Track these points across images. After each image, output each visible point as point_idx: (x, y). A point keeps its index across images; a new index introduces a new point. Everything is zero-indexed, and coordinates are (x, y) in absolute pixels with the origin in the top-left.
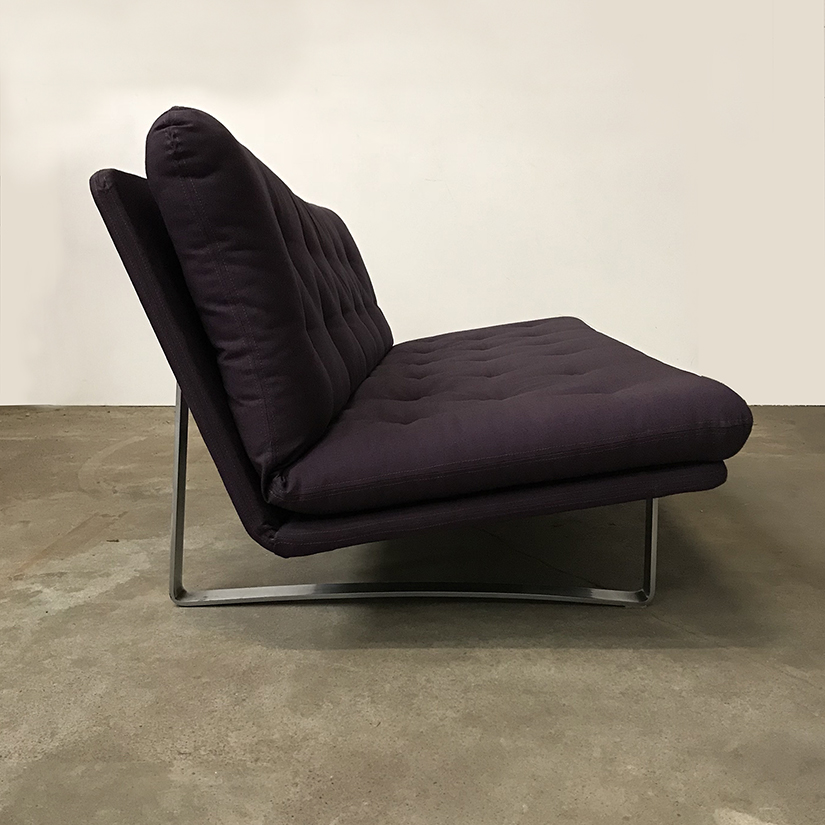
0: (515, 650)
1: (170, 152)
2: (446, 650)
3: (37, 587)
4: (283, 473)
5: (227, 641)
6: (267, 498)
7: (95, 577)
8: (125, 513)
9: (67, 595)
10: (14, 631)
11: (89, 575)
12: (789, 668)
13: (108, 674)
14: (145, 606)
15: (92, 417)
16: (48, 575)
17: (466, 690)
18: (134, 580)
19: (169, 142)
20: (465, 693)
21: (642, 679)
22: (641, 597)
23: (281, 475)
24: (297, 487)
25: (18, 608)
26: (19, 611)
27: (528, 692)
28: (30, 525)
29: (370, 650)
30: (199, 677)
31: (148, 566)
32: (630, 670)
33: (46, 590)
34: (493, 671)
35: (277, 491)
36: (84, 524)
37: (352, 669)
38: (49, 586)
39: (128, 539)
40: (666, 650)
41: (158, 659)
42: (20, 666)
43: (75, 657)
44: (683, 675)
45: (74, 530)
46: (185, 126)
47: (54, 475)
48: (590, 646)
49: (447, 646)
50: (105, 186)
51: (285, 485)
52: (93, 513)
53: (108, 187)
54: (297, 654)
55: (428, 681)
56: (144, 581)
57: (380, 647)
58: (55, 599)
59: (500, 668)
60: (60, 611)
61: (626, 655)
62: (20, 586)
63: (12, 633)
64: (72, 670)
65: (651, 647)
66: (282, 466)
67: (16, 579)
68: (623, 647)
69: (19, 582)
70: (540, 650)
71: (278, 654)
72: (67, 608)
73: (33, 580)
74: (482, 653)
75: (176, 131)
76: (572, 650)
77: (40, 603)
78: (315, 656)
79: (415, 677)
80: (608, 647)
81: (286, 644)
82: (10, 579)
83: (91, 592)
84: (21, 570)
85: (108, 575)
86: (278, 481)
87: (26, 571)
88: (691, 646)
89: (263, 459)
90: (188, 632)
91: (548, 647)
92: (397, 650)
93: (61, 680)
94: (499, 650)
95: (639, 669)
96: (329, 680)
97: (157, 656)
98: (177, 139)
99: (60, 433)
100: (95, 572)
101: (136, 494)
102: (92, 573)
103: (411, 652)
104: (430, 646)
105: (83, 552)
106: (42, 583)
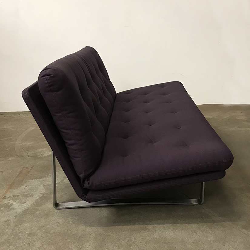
0: (161, 225)
1: (47, 85)
2: (139, 226)
3: (11, 202)
4: (88, 179)
5: (73, 224)
6: (84, 187)
7: (29, 197)
8: (33, 166)
9: (21, 205)
10: (8, 222)
11: (27, 196)
12: (244, 231)
13: (39, 239)
14: (46, 210)
15: (14, 117)
16: (14, 196)
17: (146, 243)
18: (41, 198)
19: (46, 82)
20: (146, 244)
21: (199, 236)
22: (199, 202)
23: (87, 180)
24: (92, 183)
25: (7, 212)
26: (8, 213)
27: (165, 243)
28: (4, 173)
29: (116, 227)
30: (67, 240)
31: (44, 191)
32: (195, 233)
33: (14, 203)
34: (154, 234)
35: (86, 185)
36: (21, 172)
37: (112, 235)
38: (15, 201)
39: (36, 178)
40: (207, 224)
41: (53, 232)
42: (13, 236)
43: (28, 232)
44: (211, 234)
45: (18, 175)
46: (51, 76)
47: (7, 148)
48: (183, 223)
49: (140, 224)
50: (27, 96)
51: (89, 183)
52: (23, 167)
53: (28, 96)
54: (95, 229)
55: (135, 239)
56: (44, 198)
57: (120, 225)
58: (18, 207)
59: (156, 233)
60: (20, 212)
61: (194, 226)
62: (6, 201)
63: (7, 222)
64: (28, 238)
65: (202, 223)
66: (87, 177)
67: (4, 199)
68: (194, 223)
69: (5, 199)
70: (168, 225)
71: (89, 229)
72: (22, 211)
73: (9, 199)
74: (150, 227)
75: (48, 78)
76: (178, 225)
77: (14, 209)
78: (100, 229)
79: (131, 238)
80: (189, 223)
81: (91, 225)
82: (2, 198)
83: (29, 203)
84: (5, 194)
85: (32, 196)
86: (86, 182)
87: (6, 195)
88: (214, 222)
89: (82, 176)
90: (61, 220)
91: (171, 224)
92: (125, 226)
93: (26, 242)
94: (156, 225)
95: (198, 232)
96: (105, 239)
97: (53, 231)
98: (49, 81)
99: (5, 127)
100: (28, 194)
101: (35, 157)
102: (27, 195)
103: (129, 227)
104: (135, 224)
105: (22, 185)
106: (13, 200)
